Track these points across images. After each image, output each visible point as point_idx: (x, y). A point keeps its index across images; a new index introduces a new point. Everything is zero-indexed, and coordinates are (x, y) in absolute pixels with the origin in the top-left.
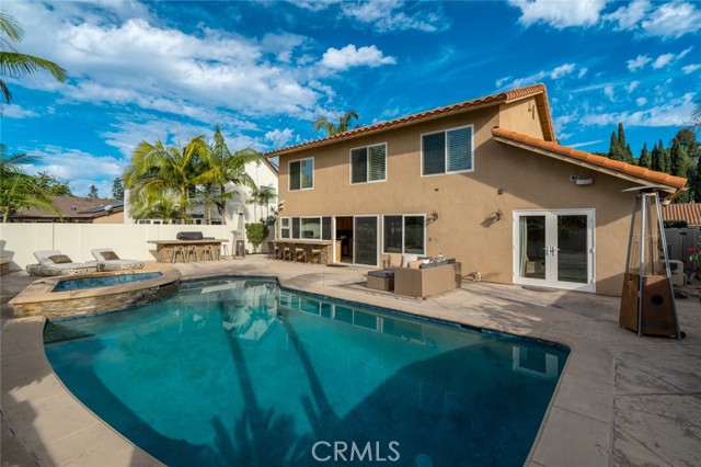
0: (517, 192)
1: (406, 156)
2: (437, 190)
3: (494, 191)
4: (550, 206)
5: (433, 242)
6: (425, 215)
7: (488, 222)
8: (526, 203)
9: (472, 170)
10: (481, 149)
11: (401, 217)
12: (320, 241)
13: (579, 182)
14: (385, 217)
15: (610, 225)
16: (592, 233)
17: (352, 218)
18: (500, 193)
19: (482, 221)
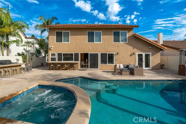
0: (137, 49)
1: (108, 36)
2: (118, 47)
3: (132, 48)
4: (144, 52)
5: (117, 60)
6: (114, 53)
7: (131, 55)
8: (139, 51)
9: (127, 42)
10: (129, 37)
11: (107, 54)
12: (73, 62)
13: (149, 47)
14: (101, 54)
15: (154, 56)
16: (151, 57)
17: (88, 54)
18: (134, 48)
19: (130, 55)
